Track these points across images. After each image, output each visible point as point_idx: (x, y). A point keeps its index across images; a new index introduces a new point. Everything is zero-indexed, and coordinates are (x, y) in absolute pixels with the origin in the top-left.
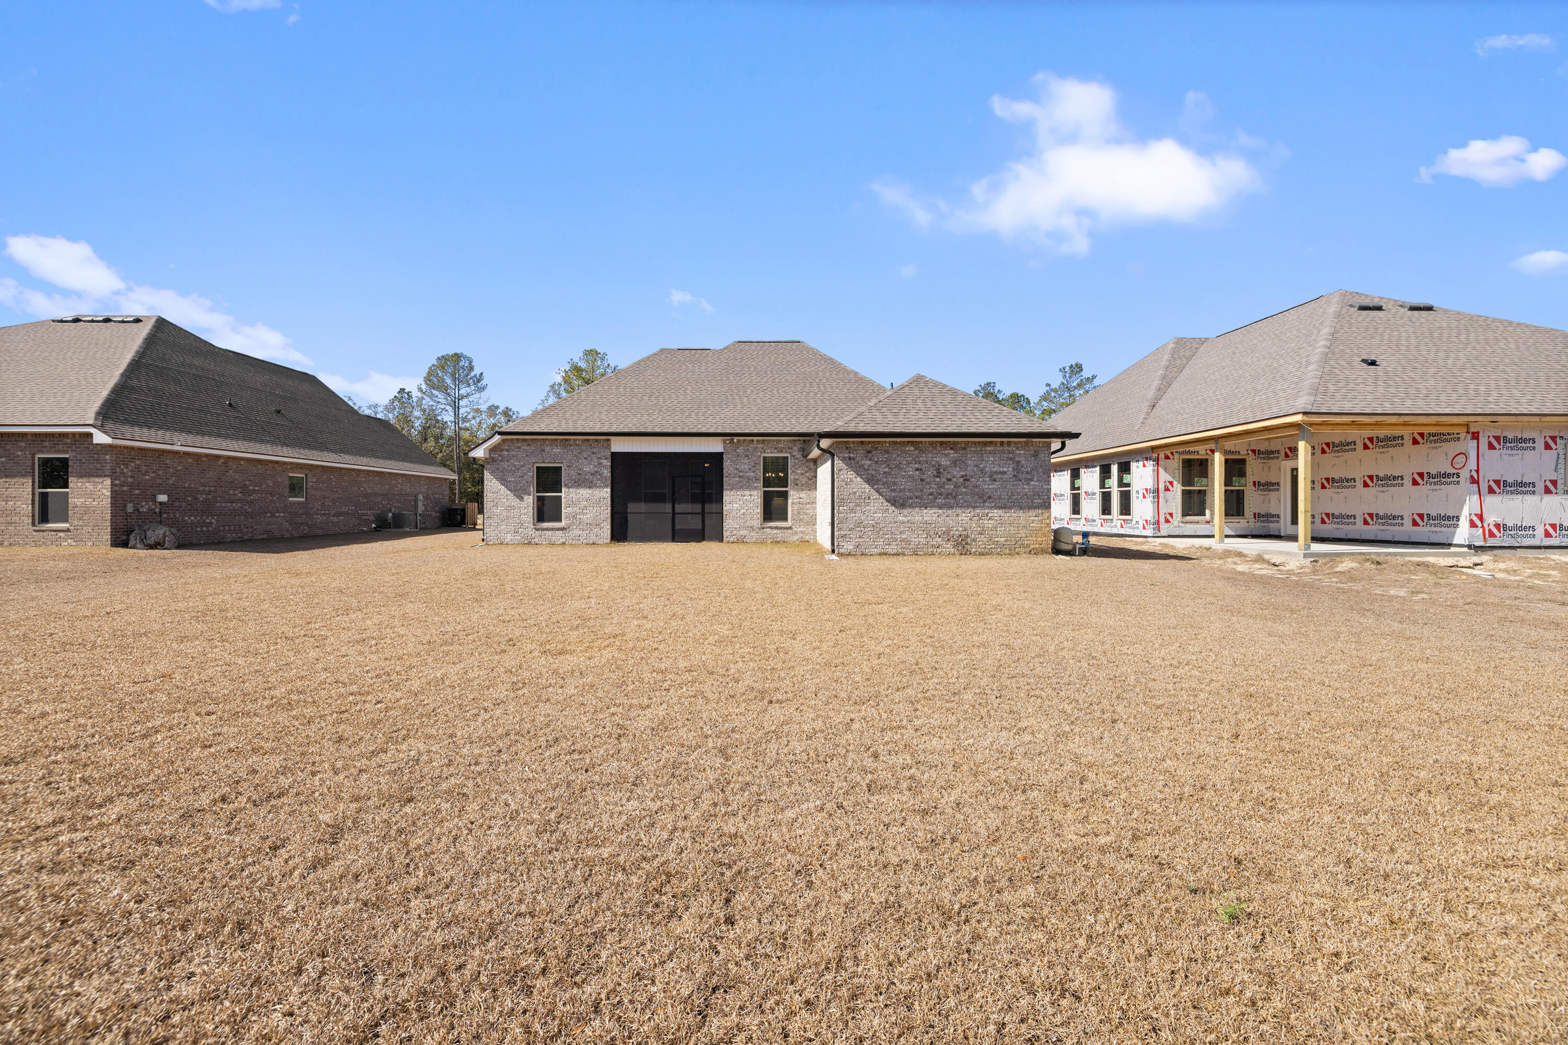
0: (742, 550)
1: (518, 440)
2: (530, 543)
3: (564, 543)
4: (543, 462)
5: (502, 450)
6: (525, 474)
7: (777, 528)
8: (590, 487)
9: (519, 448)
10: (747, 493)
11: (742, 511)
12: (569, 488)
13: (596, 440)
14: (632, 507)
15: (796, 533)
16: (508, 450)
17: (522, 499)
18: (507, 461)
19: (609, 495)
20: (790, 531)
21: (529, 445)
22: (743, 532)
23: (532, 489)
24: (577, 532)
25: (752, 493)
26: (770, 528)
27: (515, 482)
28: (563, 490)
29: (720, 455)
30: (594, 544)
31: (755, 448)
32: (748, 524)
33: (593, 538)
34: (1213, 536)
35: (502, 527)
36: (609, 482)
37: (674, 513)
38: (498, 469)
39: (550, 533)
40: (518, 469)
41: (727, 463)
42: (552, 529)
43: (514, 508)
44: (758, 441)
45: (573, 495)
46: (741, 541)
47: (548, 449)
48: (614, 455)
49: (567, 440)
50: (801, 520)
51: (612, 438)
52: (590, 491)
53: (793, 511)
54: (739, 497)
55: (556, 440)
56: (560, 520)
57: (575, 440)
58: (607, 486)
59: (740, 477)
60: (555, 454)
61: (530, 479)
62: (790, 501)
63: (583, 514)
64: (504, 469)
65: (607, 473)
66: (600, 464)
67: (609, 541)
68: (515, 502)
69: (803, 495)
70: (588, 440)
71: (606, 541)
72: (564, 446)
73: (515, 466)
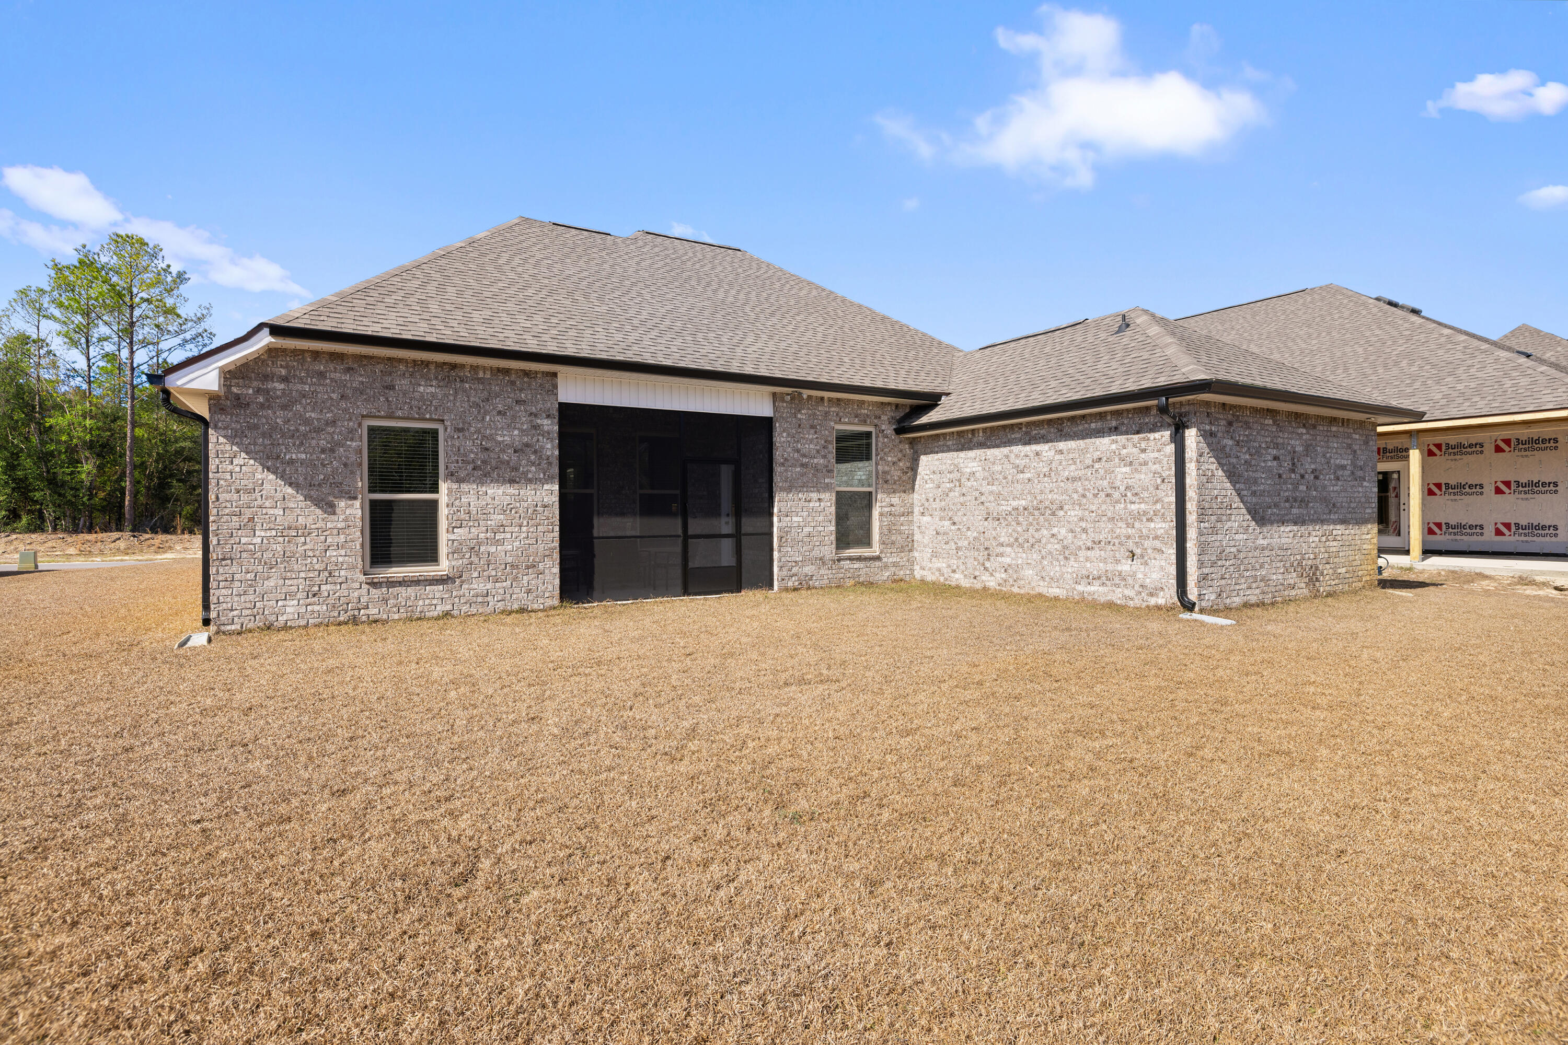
0: (808, 602)
1: (316, 354)
2: (355, 621)
3: (447, 615)
4: (390, 417)
5: (266, 378)
6: (340, 444)
7: (859, 559)
8: (512, 481)
9: (322, 375)
10: (814, 496)
11: (806, 530)
12: (460, 481)
13: (526, 373)
14: (603, 526)
15: (886, 566)
16: (285, 379)
17: (330, 509)
18: (284, 407)
19: (555, 499)
20: (877, 563)
21: (349, 370)
22: (809, 569)
23: (361, 483)
24: (480, 586)
25: (822, 496)
26: (851, 559)
27: (310, 464)
28: (443, 486)
29: (767, 424)
30: (522, 610)
31: (827, 413)
32: (816, 553)
33: (519, 598)
34: (1407, 552)
35: (271, 583)
36: (555, 470)
37: (686, 537)
38: (256, 427)
39: (411, 591)
40: (318, 431)
41: (780, 438)
42: (416, 582)
43: (305, 532)
44: (830, 400)
45: (472, 499)
46: (804, 586)
47: (403, 383)
48: (565, 409)
49: (454, 366)
50: (893, 543)
51: (563, 370)
52: (511, 490)
53: (881, 527)
54: (802, 503)
55: (426, 364)
56: (432, 557)
57: (474, 368)
58: (549, 480)
59: (802, 465)
60: (422, 398)
61: (353, 457)
62: (876, 513)
63: (498, 543)
64: (274, 428)
65: (551, 449)
66: (536, 427)
67: (556, 602)
68: (311, 516)
69: (895, 500)
70: (507, 371)
71: (549, 603)
72: (447, 381)
73: (307, 422)
